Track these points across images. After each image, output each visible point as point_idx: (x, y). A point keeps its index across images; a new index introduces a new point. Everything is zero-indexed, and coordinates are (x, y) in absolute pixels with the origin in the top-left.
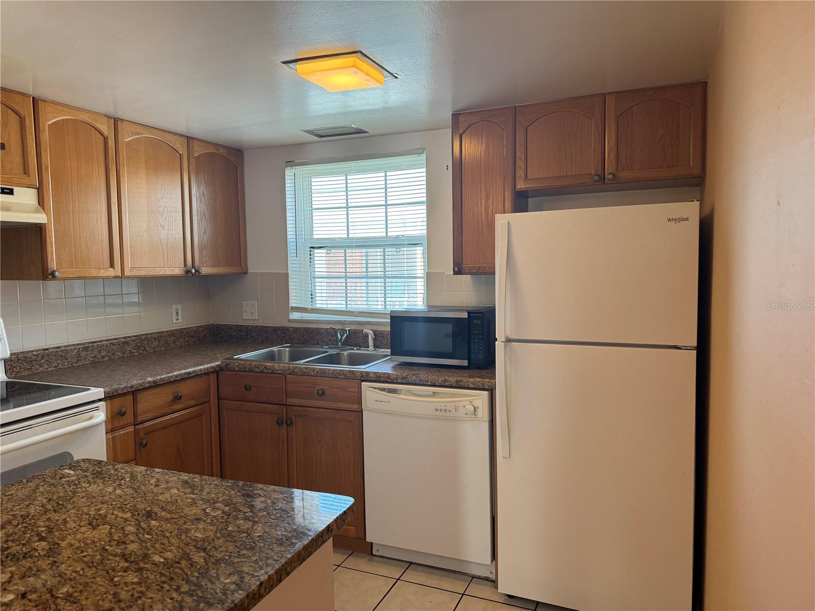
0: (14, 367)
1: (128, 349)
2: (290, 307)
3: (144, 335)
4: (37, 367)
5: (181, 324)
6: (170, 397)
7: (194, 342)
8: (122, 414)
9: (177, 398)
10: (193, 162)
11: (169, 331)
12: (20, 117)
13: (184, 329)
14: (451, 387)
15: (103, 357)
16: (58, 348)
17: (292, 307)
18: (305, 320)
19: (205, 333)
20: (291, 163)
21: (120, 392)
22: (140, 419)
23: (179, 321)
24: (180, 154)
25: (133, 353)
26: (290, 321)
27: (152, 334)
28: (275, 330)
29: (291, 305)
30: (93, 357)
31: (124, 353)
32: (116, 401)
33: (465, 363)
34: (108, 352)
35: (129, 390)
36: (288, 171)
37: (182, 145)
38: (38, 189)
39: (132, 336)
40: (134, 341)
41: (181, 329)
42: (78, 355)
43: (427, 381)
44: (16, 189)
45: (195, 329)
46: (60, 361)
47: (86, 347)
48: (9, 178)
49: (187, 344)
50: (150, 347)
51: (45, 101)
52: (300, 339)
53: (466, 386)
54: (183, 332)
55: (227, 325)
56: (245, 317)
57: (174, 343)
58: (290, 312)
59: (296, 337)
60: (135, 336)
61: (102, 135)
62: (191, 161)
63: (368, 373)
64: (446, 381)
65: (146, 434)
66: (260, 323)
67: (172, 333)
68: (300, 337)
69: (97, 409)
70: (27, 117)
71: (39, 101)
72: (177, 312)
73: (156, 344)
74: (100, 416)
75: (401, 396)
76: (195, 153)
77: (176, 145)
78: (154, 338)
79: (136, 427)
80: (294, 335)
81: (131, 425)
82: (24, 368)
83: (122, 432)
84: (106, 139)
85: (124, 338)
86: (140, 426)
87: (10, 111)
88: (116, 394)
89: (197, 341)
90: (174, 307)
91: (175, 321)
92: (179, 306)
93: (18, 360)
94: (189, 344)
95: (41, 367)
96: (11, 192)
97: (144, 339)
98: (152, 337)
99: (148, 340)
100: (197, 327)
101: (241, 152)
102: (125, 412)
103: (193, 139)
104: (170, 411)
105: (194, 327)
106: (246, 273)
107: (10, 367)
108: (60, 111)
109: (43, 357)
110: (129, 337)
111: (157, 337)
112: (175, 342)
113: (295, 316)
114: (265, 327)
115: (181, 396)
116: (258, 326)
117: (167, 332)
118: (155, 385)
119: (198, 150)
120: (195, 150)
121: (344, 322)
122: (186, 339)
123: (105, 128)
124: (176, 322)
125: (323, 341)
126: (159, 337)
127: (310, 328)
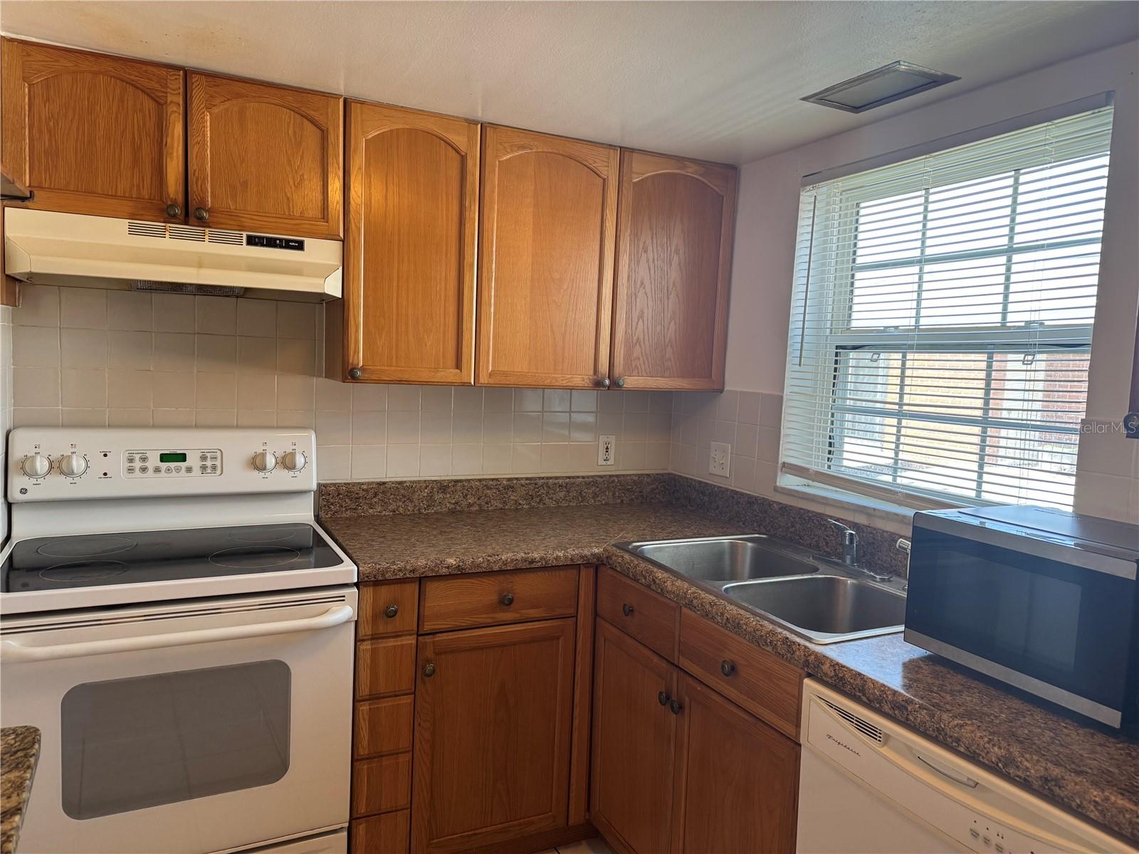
0: (332, 504)
1: (512, 497)
2: (780, 462)
3: (543, 478)
4: (366, 507)
5: (613, 468)
6: (494, 598)
7: (632, 500)
8: (391, 615)
9: (506, 602)
10: (628, 193)
11: (588, 477)
12: (322, 131)
13: (616, 476)
14: (1025, 785)
15: (470, 505)
16: (401, 483)
17: (784, 463)
18: (802, 493)
19: (654, 486)
20: (813, 178)
21: (389, 576)
22: (427, 627)
23: (609, 463)
24: (604, 179)
25: (520, 504)
26: (776, 489)
27: (557, 478)
28: (752, 501)
29: (782, 459)
30: (454, 504)
31: (505, 503)
32: (384, 591)
33: (1112, 717)
34: (479, 499)
35: (408, 576)
36: (806, 194)
37: (608, 162)
38: (343, 241)
39: (522, 479)
40: (523, 486)
41: (611, 476)
42: (430, 497)
43: (958, 740)
44: (308, 242)
45: (636, 478)
46: (401, 503)
47: (443, 487)
48: (295, 224)
49: (619, 501)
50: (552, 499)
51: (362, 103)
52: (788, 528)
53: (1074, 805)
54: (613, 481)
55: (687, 478)
56: (713, 470)
57: (593, 498)
58: (779, 473)
59: (782, 524)
60: (527, 479)
61: (458, 153)
62: (625, 192)
63: (821, 659)
64: (1009, 761)
65: (438, 654)
66: (733, 486)
67: (593, 482)
68: (789, 525)
69: (341, 599)
70: (331, 130)
71: (353, 104)
72: (607, 448)
73: (562, 494)
74: (344, 612)
75: (884, 750)
76: (634, 176)
77: (595, 162)
78: (560, 486)
79: (419, 638)
80: (780, 519)
81: (411, 635)
82: (345, 507)
83: (391, 643)
84: (463, 159)
85: (509, 480)
86: (428, 639)
87: (306, 122)
88: (381, 578)
89: (637, 498)
90: (603, 439)
91: (601, 462)
92: (612, 439)
93: (339, 494)
94: (622, 501)
95: (372, 508)
96: (300, 246)
97: (542, 486)
98: (555, 484)
99: (549, 487)
100: (640, 476)
101: (736, 168)
102: (396, 612)
103: (632, 150)
104: (490, 620)
105: (635, 475)
106: (721, 391)
107: (325, 503)
108: (386, 117)
109: (376, 495)
110: (517, 479)
111: (564, 485)
112: (595, 496)
113: (789, 482)
114: (736, 492)
115: (511, 601)
116: (727, 490)
117: (583, 477)
118: (459, 574)
119: (641, 171)
120: (634, 170)
121: (872, 512)
122: (617, 494)
123: (460, 141)
124: (605, 463)
125: (827, 543)
126: (568, 485)
127: (809, 511)
